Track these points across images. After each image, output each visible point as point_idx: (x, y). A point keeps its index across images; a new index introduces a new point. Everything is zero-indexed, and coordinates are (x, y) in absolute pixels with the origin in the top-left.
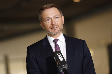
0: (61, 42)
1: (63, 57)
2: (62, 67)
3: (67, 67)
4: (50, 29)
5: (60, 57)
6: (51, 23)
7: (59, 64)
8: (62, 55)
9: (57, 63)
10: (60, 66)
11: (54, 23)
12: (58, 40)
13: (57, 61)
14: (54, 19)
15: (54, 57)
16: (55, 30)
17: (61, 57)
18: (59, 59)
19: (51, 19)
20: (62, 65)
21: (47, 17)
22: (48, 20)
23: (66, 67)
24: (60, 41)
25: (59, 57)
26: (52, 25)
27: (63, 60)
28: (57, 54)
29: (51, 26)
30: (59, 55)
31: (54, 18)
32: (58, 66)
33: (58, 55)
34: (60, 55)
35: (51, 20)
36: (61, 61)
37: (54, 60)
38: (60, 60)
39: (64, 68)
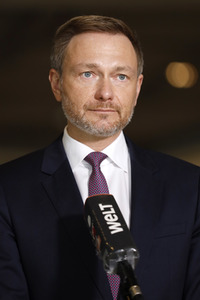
0: (115, 165)
1: (121, 220)
2: (117, 258)
3: (134, 257)
4: (82, 112)
5: (110, 219)
6: (94, 92)
7: (103, 242)
8: (118, 212)
9: (99, 240)
10: (106, 252)
11: (106, 95)
12: (105, 157)
13: (98, 233)
14: (111, 79)
15: (89, 218)
16: (105, 117)
17: (116, 218)
18: (106, 226)
20: (116, 249)
21: (89, 62)
22: (88, 74)
23: (131, 255)
24: (112, 162)
25: (106, 218)
26: (100, 98)
27: (121, 230)
28: (100, 205)
29: (94, 100)
30: (108, 209)
31: (112, 74)
32: (98, 253)
33: (102, 209)
34: (113, 211)
35: (98, 78)
36: (113, 232)
38: (110, 228)
39: (124, 263)
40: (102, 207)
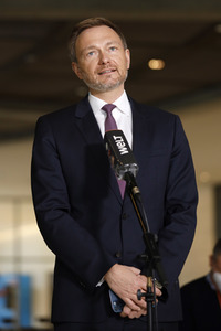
1: (127, 146)
2: (124, 169)
3: (135, 170)
6: (98, 61)
7: (115, 160)
8: (125, 141)
10: (118, 166)
11: (105, 60)
13: (112, 153)
16: (110, 76)
17: (124, 145)
18: (118, 150)
19: (100, 51)
20: (124, 164)
22: (91, 53)
23: (133, 168)
24: (120, 110)
25: (118, 144)
27: (127, 152)
28: (114, 136)
30: (119, 139)
31: (106, 49)
32: (112, 166)
35: (98, 53)
36: (122, 154)
37: (106, 151)
38: (121, 151)
39: (129, 173)
40: (115, 138)
